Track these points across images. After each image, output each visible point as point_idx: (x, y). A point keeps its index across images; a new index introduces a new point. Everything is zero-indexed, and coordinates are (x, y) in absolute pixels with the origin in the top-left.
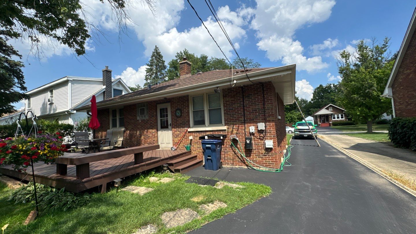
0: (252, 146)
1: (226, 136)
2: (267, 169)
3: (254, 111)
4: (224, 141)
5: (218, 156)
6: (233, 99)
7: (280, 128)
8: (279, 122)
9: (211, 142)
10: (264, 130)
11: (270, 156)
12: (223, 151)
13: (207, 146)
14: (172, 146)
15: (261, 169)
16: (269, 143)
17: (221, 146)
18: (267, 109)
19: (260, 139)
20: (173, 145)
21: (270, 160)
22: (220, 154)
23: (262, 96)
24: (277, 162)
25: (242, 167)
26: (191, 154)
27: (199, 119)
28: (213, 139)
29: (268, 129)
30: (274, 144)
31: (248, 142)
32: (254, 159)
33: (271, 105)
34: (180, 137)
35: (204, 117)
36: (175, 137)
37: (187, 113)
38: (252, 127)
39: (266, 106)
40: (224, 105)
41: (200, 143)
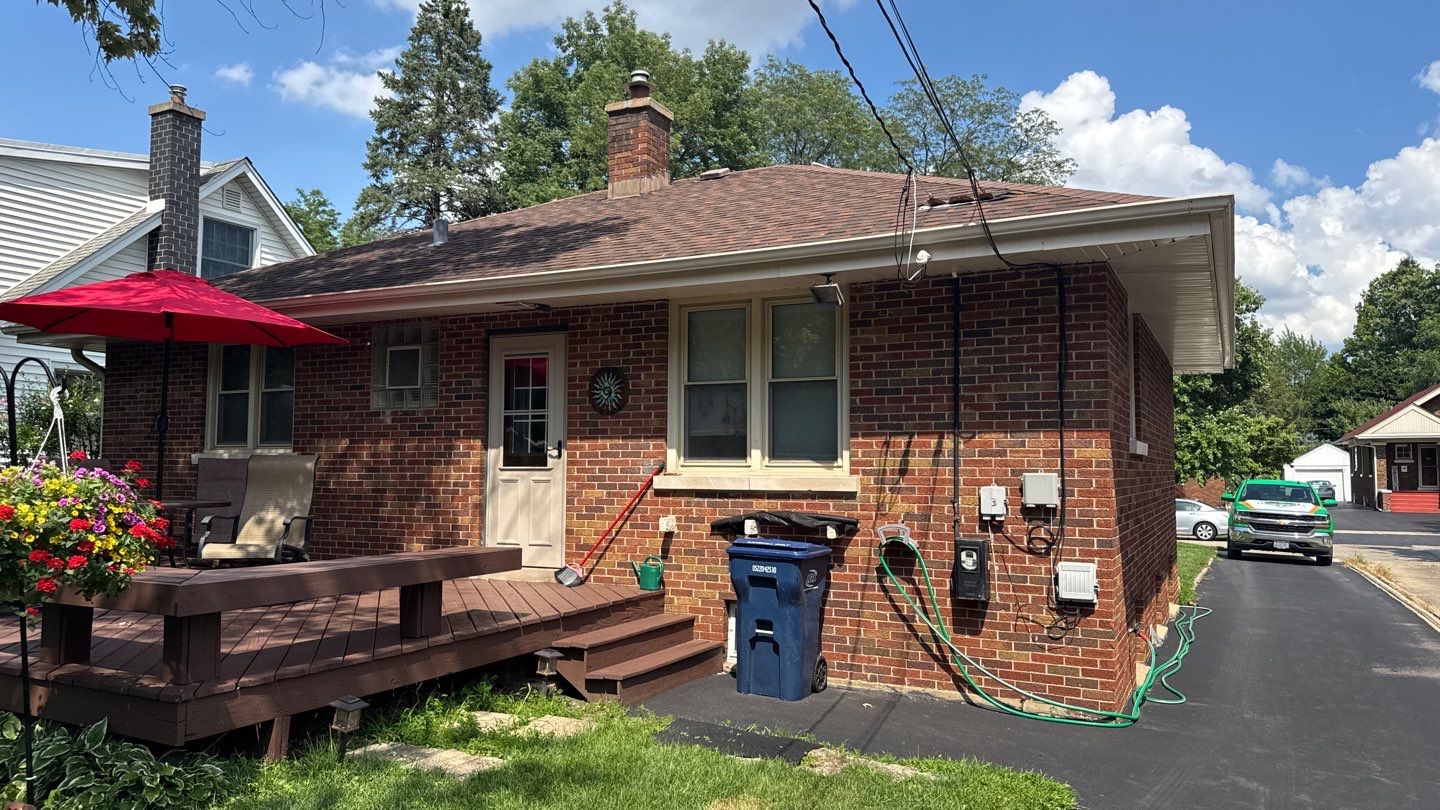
0: (988, 587)
1: (855, 524)
2: (1060, 711)
3: (1008, 406)
4: (843, 551)
5: (809, 626)
6: (902, 338)
7: (1138, 506)
8: (1138, 474)
9: (778, 552)
10: (1055, 509)
11: (1081, 643)
12: (836, 604)
13: (758, 569)
14: (560, 563)
15: (1029, 706)
16: (1078, 579)
17: (824, 579)
18: (1075, 405)
19: (1030, 551)
20: (568, 555)
21: (1077, 662)
22: (821, 620)
23: (1057, 333)
24: (1111, 675)
25: (928, 690)
26: (660, 609)
27: (713, 428)
28: (786, 539)
29: (1076, 504)
30: (1101, 584)
31: (969, 563)
32: (994, 654)
33: (1097, 385)
34: (607, 518)
35: (743, 421)
36: (579, 517)
37: (652, 392)
38: (994, 487)
39: (1073, 390)
40: (852, 367)
41: (712, 553)
